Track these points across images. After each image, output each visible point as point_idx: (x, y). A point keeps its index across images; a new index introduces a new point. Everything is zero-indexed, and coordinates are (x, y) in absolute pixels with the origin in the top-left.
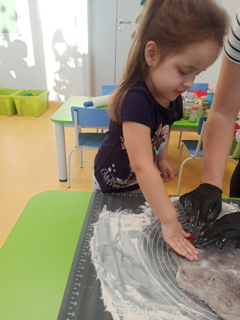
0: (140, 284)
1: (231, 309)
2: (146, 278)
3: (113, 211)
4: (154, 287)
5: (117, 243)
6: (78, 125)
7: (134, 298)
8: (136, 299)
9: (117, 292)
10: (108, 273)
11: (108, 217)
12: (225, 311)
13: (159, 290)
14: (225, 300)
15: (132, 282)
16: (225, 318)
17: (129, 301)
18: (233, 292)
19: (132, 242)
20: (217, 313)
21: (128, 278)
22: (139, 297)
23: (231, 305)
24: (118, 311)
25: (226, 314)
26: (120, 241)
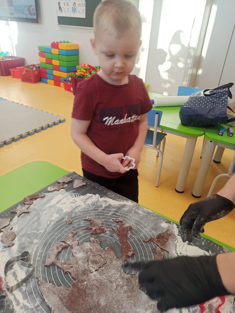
3: (67, 190)
5: (43, 212)
19: (52, 216)
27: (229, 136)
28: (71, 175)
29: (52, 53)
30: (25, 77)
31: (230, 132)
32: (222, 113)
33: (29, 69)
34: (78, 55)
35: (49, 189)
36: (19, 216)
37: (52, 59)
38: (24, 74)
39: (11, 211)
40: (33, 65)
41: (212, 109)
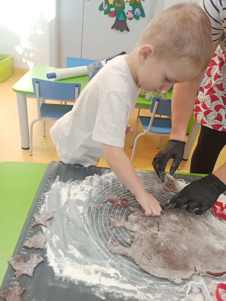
0: (80, 244)
1: (150, 262)
2: (86, 239)
3: (65, 181)
4: (92, 246)
5: (65, 210)
6: (40, 96)
7: (74, 255)
8: (75, 256)
9: (60, 251)
10: (54, 235)
11: (60, 187)
12: (145, 263)
13: (95, 248)
14: (147, 255)
15: (74, 242)
16: (145, 269)
17: (69, 258)
18: (155, 249)
19: (78, 209)
20: (139, 266)
21: (71, 239)
22: (77, 254)
23: (151, 259)
24: (58, 266)
25: (146, 265)
26: (68, 208)
28: (52, 165)
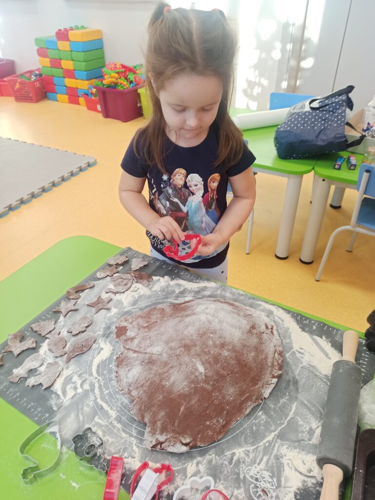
27: (350, 169)
28: (125, 252)
29: (59, 50)
30: (21, 94)
31: (351, 163)
32: (339, 136)
33: (24, 79)
34: (102, 48)
35: (99, 275)
36: (65, 316)
37: (61, 59)
38: (18, 89)
39: (54, 310)
40: (31, 72)
41: (322, 130)
